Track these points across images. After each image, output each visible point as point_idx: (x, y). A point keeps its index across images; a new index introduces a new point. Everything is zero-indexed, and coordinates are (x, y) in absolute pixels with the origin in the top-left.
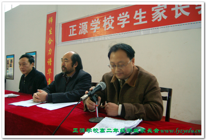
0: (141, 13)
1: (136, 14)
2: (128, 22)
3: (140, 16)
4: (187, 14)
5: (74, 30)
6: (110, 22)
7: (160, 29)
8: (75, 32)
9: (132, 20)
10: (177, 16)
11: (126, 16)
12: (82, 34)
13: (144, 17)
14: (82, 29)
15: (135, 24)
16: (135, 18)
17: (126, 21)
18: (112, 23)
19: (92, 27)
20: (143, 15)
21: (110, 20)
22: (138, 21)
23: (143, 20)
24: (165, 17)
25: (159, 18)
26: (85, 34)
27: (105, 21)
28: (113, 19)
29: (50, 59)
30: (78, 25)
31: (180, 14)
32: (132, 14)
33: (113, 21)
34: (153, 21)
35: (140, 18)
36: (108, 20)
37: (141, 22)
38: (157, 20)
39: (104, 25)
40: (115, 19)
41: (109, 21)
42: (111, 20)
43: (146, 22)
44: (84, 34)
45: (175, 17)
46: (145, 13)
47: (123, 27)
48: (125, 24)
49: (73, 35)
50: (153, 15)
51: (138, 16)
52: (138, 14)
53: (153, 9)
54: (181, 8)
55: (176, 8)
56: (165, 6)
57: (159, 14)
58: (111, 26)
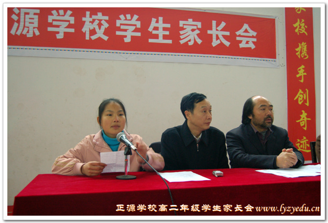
0: (161, 25)
1: (153, 23)
2: (139, 34)
3: (161, 29)
4: (227, 44)
6: (100, 25)
9: (144, 29)
10: (215, 43)
11: (134, 22)
12: (21, 34)
13: (167, 33)
14: (22, 24)
15: (151, 41)
16: (150, 29)
17: (134, 31)
18: (103, 28)
19: (51, 25)
20: (165, 29)
21: (100, 20)
22: (156, 37)
23: (165, 37)
24: (199, 41)
25: (190, 41)
26: (30, 35)
27: (86, 20)
28: (106, 21)
31: (218, 42)
32: (145, 22)
33: (106, 25)
34: (182, 42)
35: (161, 33)
36: (94, 20)
37: (161, 40)
38: (187, 43)
39: (86, 29)
41: (97, 22)
42: (103, 22)
43: (170, 42)
44: (28, 36)
45: (212, 43)
46: (168, 26)
47: (127, 40)
48: (132, 37)
50: (181, 32)
51: (156, 29)
52: (157, 25)
53: (181, 23)
54: (220, 34)
55: (213, 32)
56: (199, 25)
57: (190, 33)
58: (100, 34)
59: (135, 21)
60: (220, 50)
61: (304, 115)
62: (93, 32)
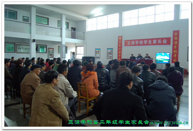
0: (150, 41)
1: (149, 41)
4: (161, 43)
5: (129, 43)
7: (155, 46)
8: (130, 44)
9: (148, 42)
10: (159, 43)
22: (149, 43)
23: (151, 43)
27: (140, 42)
29: (120, 51)
30: (131, 42)
32: (148, 41)
35: (150, 42)
37: (150, 44)
38: (154, 44)
39: (140, 43)
40: (143, 42)
47: (145, 44)
49: (129, 44)
50: (153, 42)
53: (153, 40)
54: (160, 41)
55: (159, 41)
56: (156, 40)
57: (155, 42)
58: (142, 43)
59: (147, 41)
60: (160, 44)
61: (175, 55)
62: (141, 43)
